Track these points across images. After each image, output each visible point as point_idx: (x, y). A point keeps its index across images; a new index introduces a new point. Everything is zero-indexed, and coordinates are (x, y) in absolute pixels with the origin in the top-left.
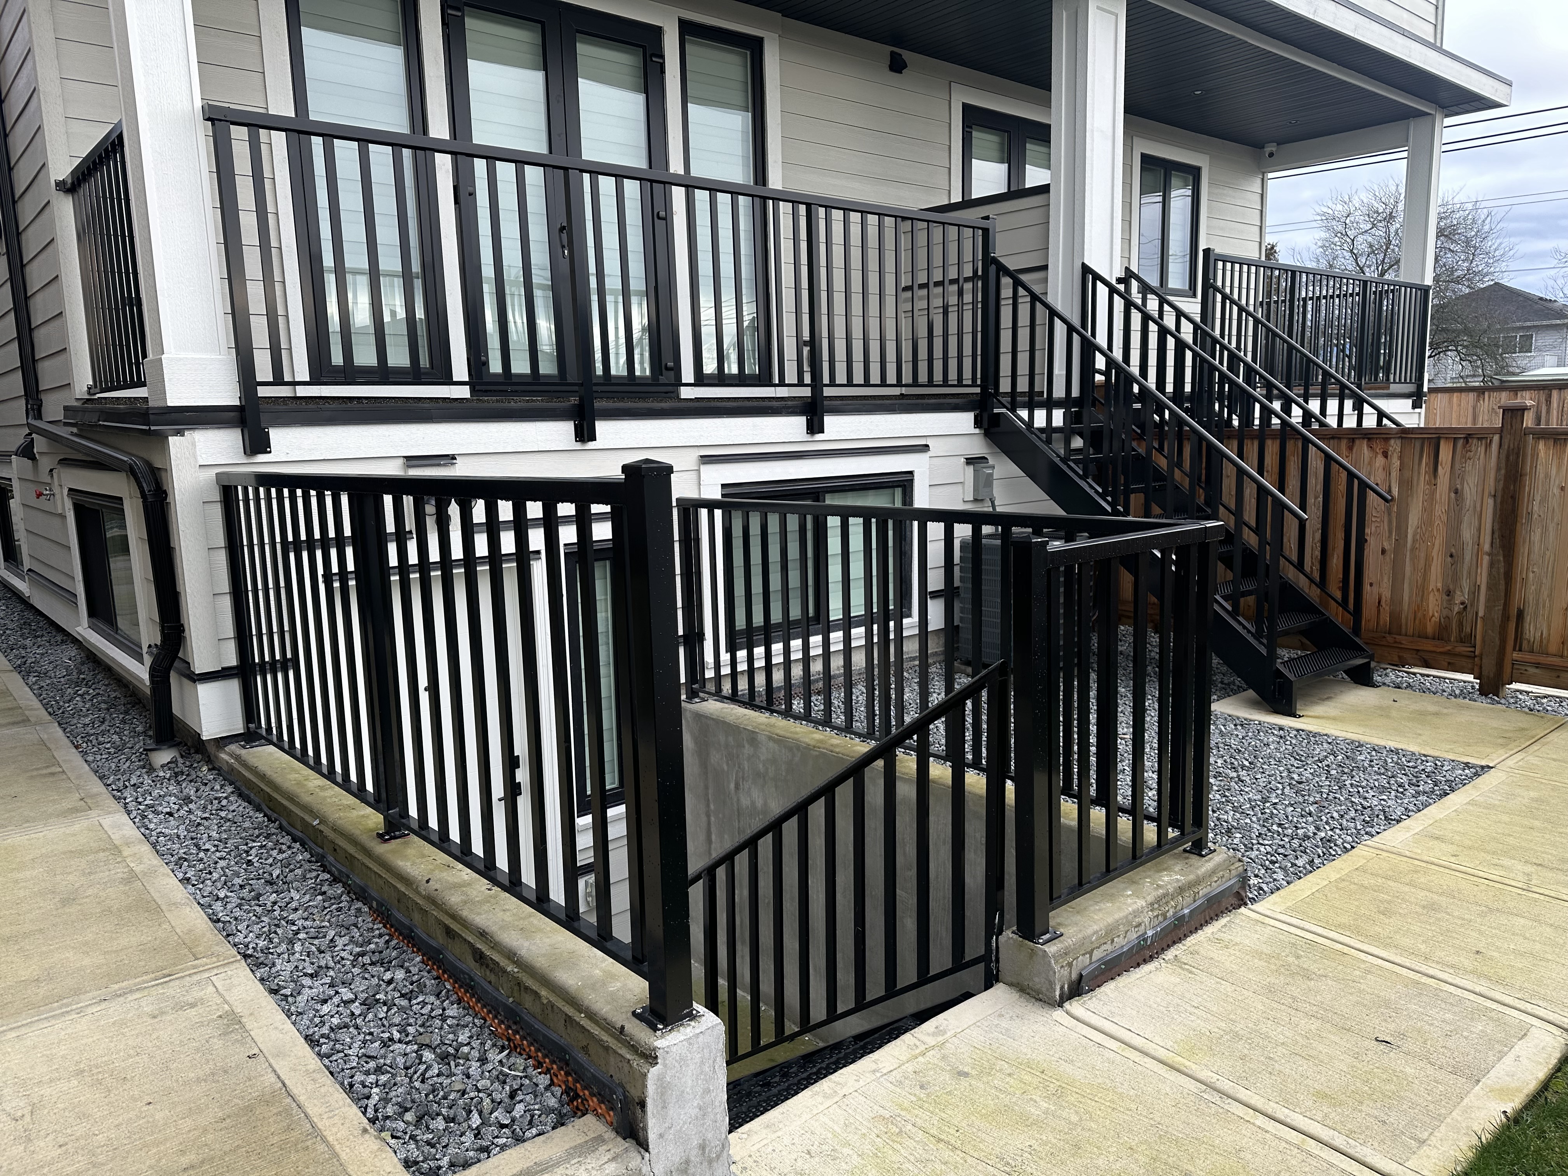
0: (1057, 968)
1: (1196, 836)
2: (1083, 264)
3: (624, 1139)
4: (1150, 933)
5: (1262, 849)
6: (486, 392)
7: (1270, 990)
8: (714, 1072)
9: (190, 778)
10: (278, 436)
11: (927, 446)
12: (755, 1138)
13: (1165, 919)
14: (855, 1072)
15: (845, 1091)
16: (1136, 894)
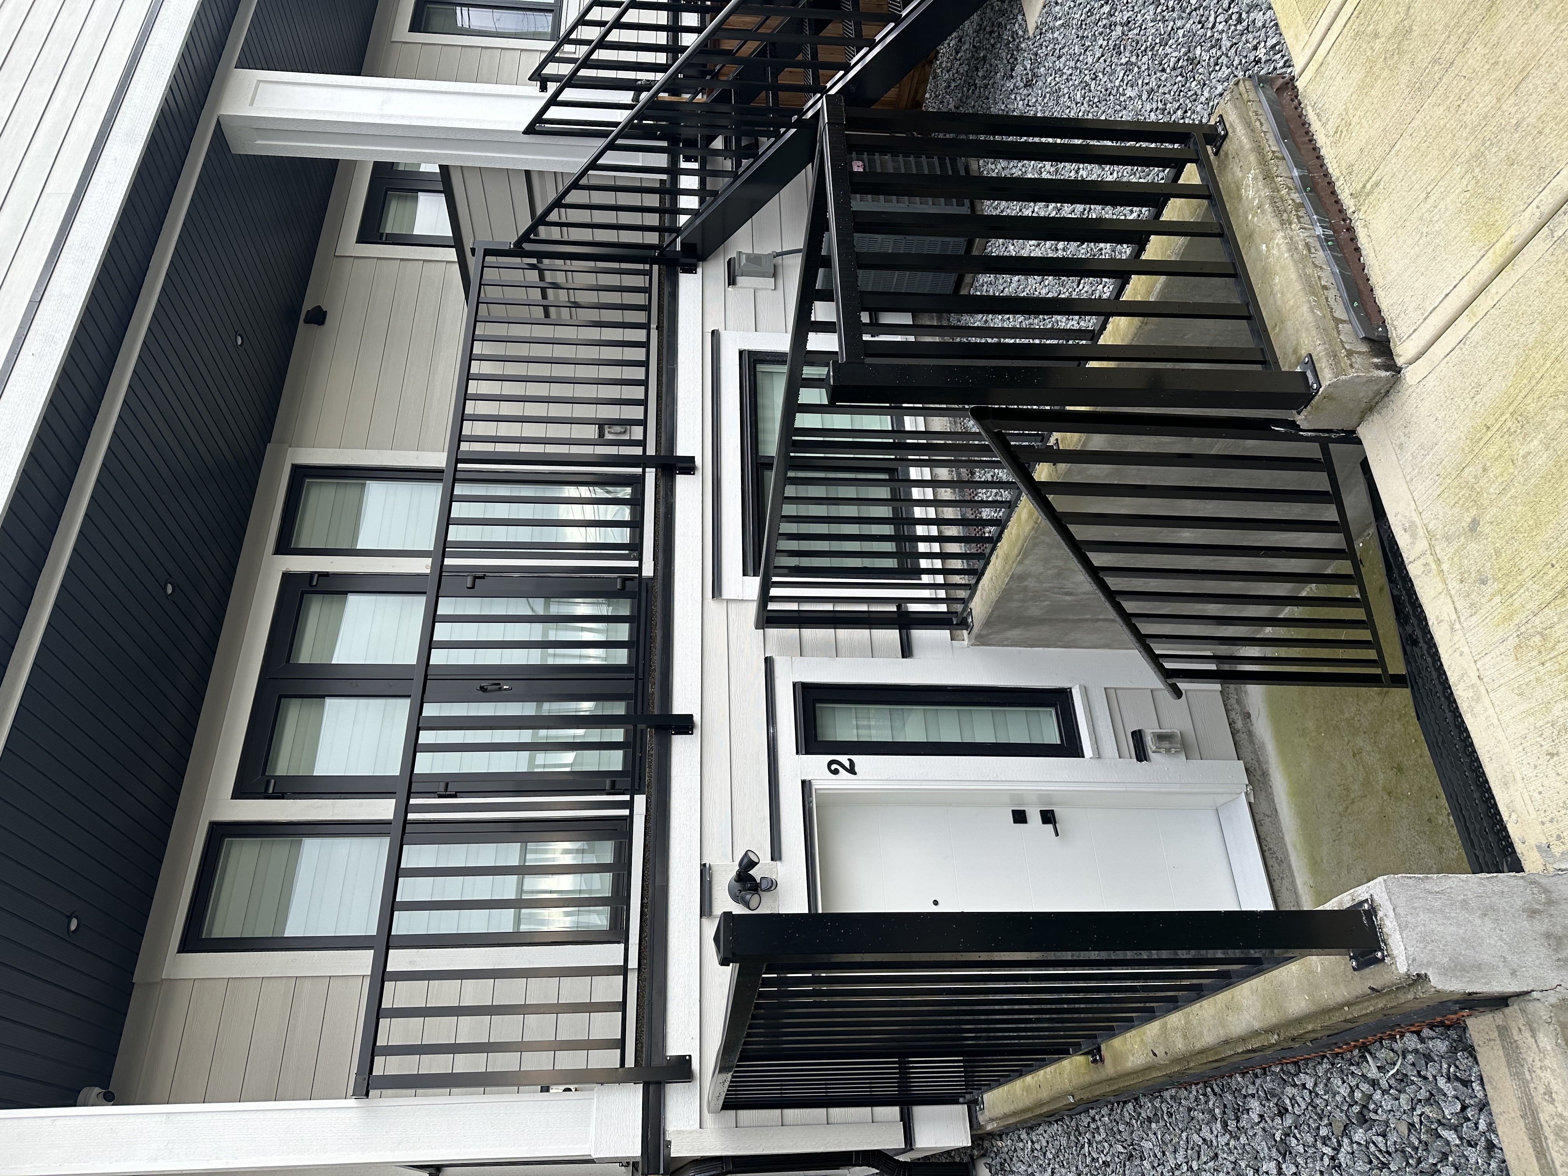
0: (1352, 374)
1: (1200, 140)
2: (525, 133)
3: (1507, 1005)
4: (1319, 231)
5: (1220, 27)
6: (641, 778)
7: (1417, 88)
8: (1442, 893)
9: (1008, 1160)
10: (675, 1047)
11: (713, 332)
12: (1519, 804)
13: (1302, 205)
14: (1450, 652)
15: (1474, 675)
16: (1268, 241)
